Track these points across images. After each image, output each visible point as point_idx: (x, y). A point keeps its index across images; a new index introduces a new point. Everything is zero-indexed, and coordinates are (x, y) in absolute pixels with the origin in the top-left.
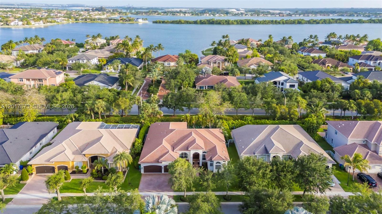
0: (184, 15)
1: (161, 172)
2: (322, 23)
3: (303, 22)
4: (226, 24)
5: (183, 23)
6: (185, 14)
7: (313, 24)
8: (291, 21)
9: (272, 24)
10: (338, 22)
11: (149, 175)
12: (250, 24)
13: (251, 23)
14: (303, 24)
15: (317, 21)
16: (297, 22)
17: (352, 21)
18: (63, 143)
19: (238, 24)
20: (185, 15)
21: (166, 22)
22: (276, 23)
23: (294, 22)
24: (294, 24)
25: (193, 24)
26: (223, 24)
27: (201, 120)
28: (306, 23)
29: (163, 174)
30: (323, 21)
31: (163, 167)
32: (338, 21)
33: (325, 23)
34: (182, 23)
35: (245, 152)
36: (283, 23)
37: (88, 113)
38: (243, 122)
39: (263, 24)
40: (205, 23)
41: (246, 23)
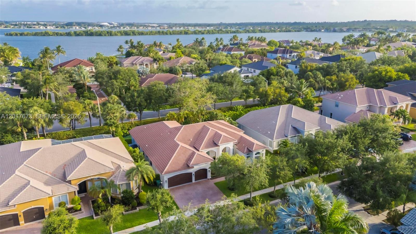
0: (44, 28)
1: (191, 181)
2: (207, 33)
3: (189, 32)
4: (108, 35)
5: (52, 35)
6: (46, 26)
7: (198, 34)
8: (178, 31)
9: (159, 34)
10: (220, 33)
11: (177, 188)
12: (135, 35)
13: (137, 34)
14: (189, 34)
15: (202, 31)
16: (183, 32)
17: (231, 31)
18: (17, 172)
19: (122, 35)
20: (46, 28)
21: (26, 34)
22: (163, 34)
23: (181, 32)
24: (181, 34)
25: (65, 36)
26: (105, 35)
27: (191, 116)
28: (193, 34)
29: (194, 183)
30: (207, 31)
31: (193, 173)
32: (220, 31)
33: (209, 34)
34: (49, 35)
35: (276, 137)
36: (171, 34)
37: (17, 130)
38: (235, 112)
39: (150, 35)
40: (82, 35)
41: (132, 34)
